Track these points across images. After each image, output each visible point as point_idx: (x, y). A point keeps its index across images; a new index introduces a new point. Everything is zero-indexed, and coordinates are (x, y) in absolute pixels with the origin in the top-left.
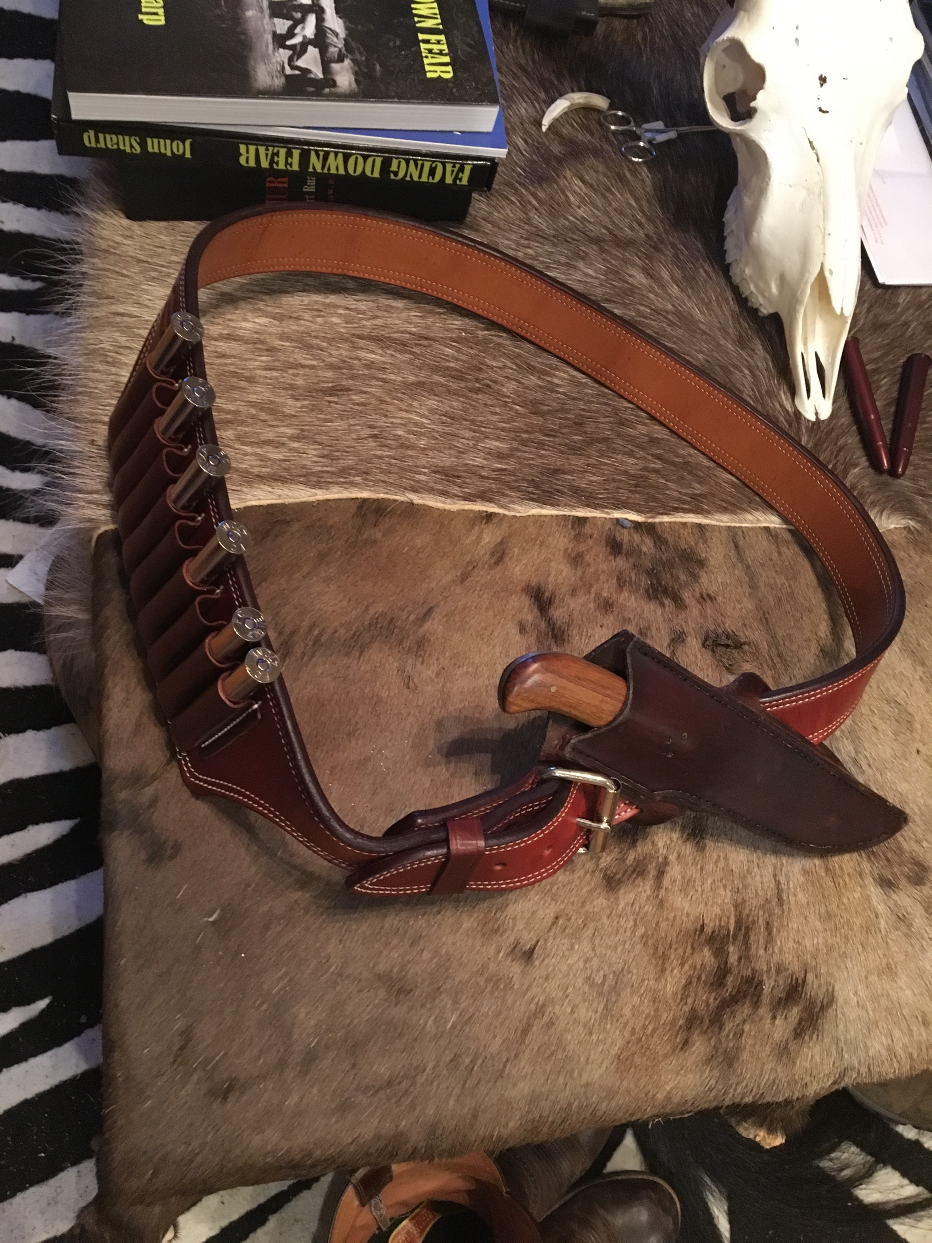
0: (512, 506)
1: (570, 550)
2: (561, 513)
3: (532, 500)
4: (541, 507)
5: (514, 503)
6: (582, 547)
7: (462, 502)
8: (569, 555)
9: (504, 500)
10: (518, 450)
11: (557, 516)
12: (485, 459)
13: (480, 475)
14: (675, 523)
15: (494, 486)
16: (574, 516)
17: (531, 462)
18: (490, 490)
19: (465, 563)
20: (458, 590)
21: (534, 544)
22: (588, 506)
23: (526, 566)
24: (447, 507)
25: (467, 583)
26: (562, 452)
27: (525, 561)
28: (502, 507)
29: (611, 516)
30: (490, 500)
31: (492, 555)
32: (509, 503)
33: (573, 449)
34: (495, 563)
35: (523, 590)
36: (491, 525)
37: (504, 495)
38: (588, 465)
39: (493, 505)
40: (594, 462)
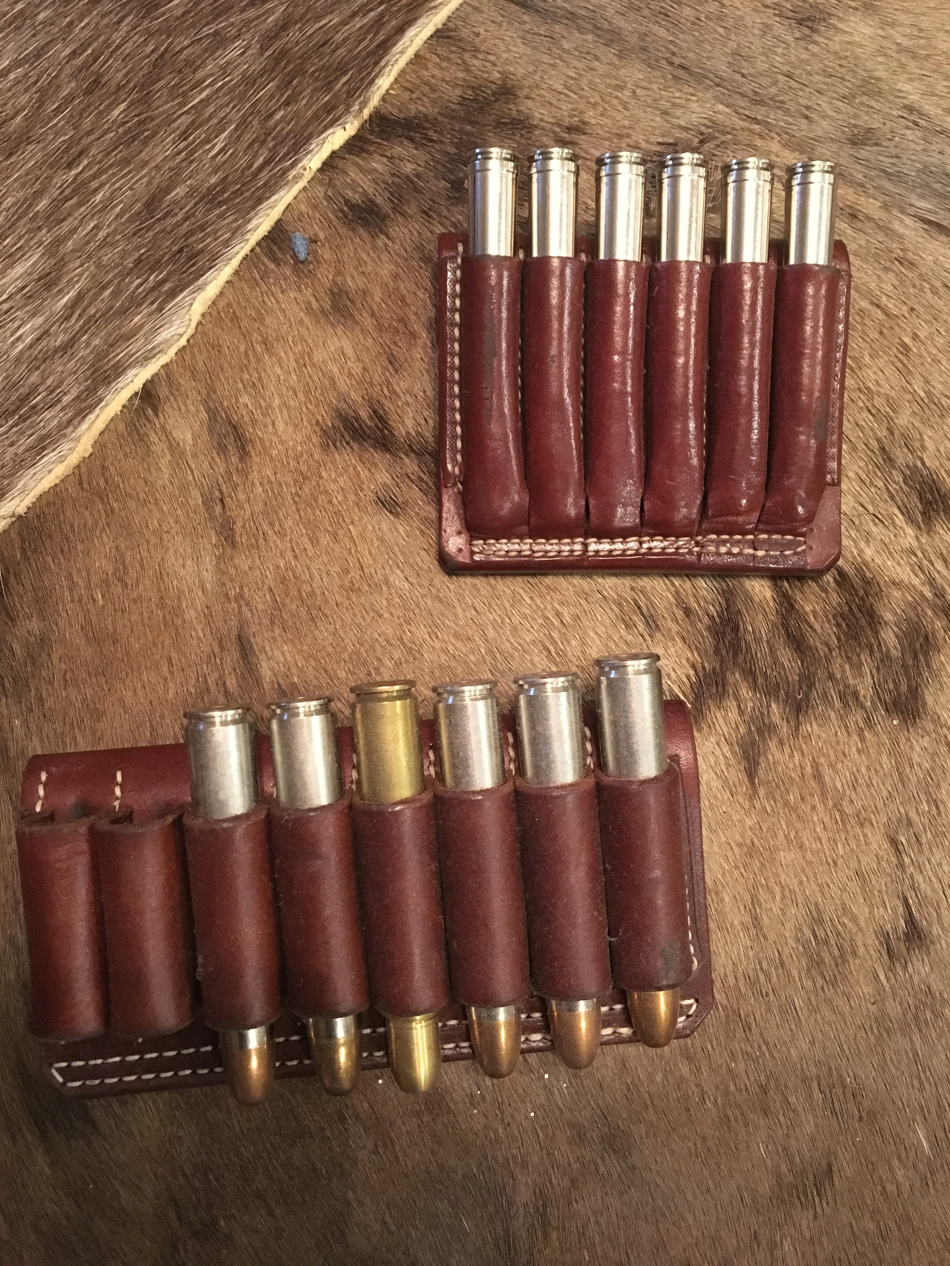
0: (159, 339)
1: (314, 303)
2: (235, 262)
3: (173, 294)
4: (200, 289)
5: (155, 331)
6: (325, 275)
7: (84, 426)
8: (323, 311)
9: (137, 345)
10: (59, 241)
11: (236, 273)
12: (34, 315)
13: (56, 351)
14: (402, 72)
15: (97, 342)
16: (258, 244)
17: (101, 235)
18: (101, 355)
19: (202, 509)
20: (243, 562)
21: (259, 360)
22: (260, 201)
23: (288, 408)
24: (73, 459)
25: (242, 539)
26: (126, 162)
27: (277, 402)
28: (147, 359)
29: (308, 175)
30: (119, 370)
31: (222, 449)
32: (148, 341)
33: (134, 139)
34: (241, 459)
35: (325, 448)
36: (167, 407)
37: (128, 337)
38: (184, 135)
39: (131, 373)
40: (185, 121)
